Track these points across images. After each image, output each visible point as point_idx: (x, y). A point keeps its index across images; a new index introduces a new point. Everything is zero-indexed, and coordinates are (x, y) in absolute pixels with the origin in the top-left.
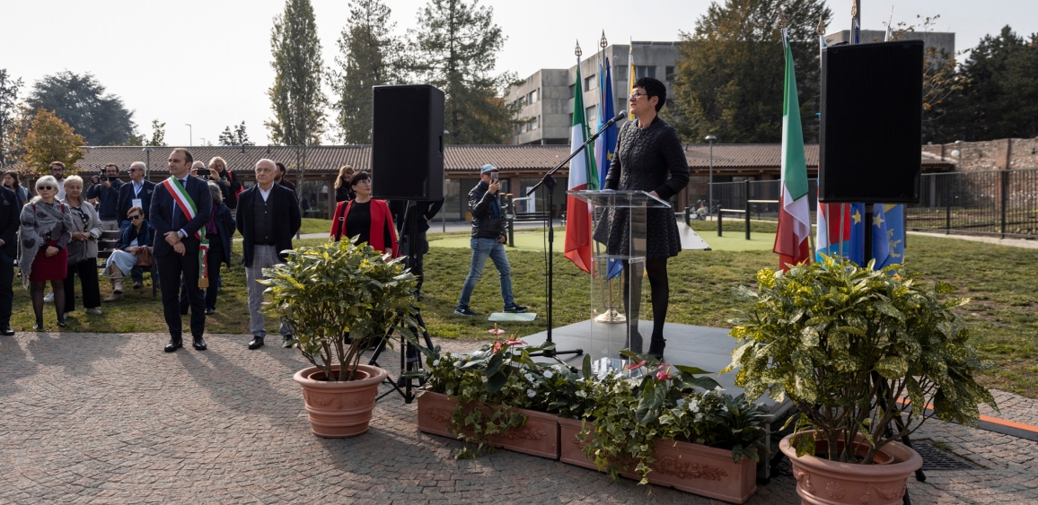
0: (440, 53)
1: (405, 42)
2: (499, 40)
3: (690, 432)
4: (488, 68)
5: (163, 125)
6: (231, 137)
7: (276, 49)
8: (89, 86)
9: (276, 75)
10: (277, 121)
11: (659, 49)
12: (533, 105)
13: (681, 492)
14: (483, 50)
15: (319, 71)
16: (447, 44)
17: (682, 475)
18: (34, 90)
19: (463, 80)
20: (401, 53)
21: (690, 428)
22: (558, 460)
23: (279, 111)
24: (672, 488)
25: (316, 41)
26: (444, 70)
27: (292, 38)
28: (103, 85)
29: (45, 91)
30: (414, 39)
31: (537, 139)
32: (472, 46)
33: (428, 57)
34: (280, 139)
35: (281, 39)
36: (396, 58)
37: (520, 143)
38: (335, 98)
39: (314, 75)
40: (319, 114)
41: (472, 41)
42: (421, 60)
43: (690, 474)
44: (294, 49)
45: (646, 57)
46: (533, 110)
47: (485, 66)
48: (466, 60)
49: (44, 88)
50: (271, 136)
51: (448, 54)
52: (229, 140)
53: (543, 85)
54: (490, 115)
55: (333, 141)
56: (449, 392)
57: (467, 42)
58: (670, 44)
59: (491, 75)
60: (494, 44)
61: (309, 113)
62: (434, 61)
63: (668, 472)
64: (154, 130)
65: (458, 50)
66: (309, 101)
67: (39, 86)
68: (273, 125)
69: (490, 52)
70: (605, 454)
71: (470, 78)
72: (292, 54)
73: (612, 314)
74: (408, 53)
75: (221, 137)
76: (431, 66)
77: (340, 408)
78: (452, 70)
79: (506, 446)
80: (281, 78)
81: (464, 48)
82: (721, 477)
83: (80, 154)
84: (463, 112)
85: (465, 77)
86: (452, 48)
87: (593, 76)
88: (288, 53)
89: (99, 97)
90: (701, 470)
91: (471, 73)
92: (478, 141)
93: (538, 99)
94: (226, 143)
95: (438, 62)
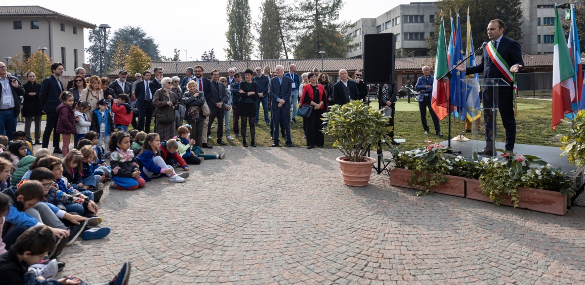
0: (311, 12)
1: (293, 7)
2: (341, 4)
3: (537, 184)
4: (335, 19)
5: (179, 51)
6: (207, 56)
7: (229, 13)
8: (139, 33)
9: (228, 25)
10: (229, 48)
11: (426, 6)
12: (357, 37)
13: (531, 210)
14: (333, 10)
15: (249, 23)
16: (315, 7)
17: (532, 203)
18: (114, 35)
19: (322, 25)
20: (291, 13)
21: (536, 182)
22: (465, 197)
23: (230, 43)
24: (526, 209)
25: (248, 8)
26: (313, 20)
27: (237, 7)
28: (146, 32)
29: (119, 36)
30: (297, 5)
31: (360, 54)
32: (327, 8)
33: (305, 14)
34: (231, 57)
35: (231, 7)
36: (289, 15)
37: (350, 57)
38: (258, 36)
39: (247, 25)
40: (250, 44)
41: (327, 5)
42: (301, 16)
43: (536, 203)
44: (237, 12)
45: (419, 10)
46: (357, 40)
47: (334, 18)
48: (324, 15)
49: (119, 34)
50: (227, 55)
51: (315, 12)
52: (206, 58)
53: (362, 27)
54: (337, 43)
55: (258, 57)
56: (406, 168)
57: (324, 6)
58: (431, 3)
59: (337, 22)
60: (339, 6)
61: (245, 44)
62: (308, 16)
63: (524, 202)
64: (175, 54)
65: (320, 10)
66: (245, 38)
67: (116, 33)
68: (228, 50)
69: (336, 10)
70: (494, 194)
71: (326, 24)
72: (237, 15)
73: (461, 137)
74: (295, 12)
75: (202, 56)
76: (306, 18)
77: (360, 174)
78: (317, 21)
79: (437, 191)
80: (231, 27)
81: (323, 9)
82: (552, 204)
83: (149, 66)
84: (323, 42)
85: (324, 24)
86: (317, 9)
87: (390, 21)
88: (235, 14)
89: (144, 38)
90: (542, 201)
91: (326, 21)
92: (331, 56)
93: (360, 34)
94: (205, 59)
95: (310, 16)
